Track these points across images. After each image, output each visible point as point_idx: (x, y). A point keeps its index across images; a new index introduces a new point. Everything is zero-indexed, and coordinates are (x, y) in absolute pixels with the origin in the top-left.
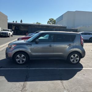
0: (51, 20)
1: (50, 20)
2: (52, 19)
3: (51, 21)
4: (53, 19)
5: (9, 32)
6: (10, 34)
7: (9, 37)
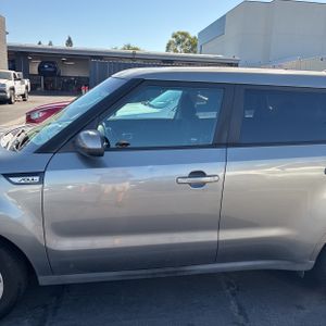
0: (180, 39)
5: (9, 84)
6: (13, 89)
7: (11, 103)
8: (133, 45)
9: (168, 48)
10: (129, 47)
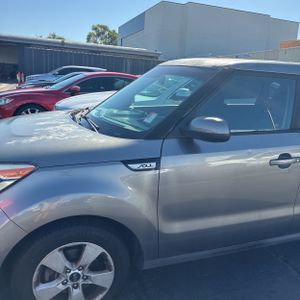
0: (100, 31)
1: (95, 29)
2: (102, 27)
3: (98, 35)
4: (105, 28)
8: (58, 35)
9: (88, 40)
10: (54, 36)
